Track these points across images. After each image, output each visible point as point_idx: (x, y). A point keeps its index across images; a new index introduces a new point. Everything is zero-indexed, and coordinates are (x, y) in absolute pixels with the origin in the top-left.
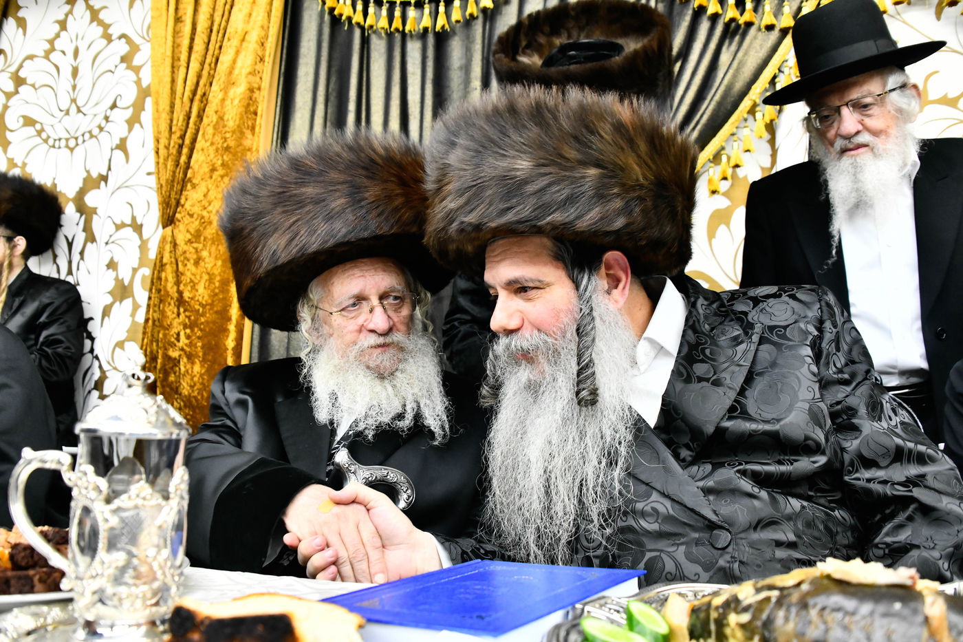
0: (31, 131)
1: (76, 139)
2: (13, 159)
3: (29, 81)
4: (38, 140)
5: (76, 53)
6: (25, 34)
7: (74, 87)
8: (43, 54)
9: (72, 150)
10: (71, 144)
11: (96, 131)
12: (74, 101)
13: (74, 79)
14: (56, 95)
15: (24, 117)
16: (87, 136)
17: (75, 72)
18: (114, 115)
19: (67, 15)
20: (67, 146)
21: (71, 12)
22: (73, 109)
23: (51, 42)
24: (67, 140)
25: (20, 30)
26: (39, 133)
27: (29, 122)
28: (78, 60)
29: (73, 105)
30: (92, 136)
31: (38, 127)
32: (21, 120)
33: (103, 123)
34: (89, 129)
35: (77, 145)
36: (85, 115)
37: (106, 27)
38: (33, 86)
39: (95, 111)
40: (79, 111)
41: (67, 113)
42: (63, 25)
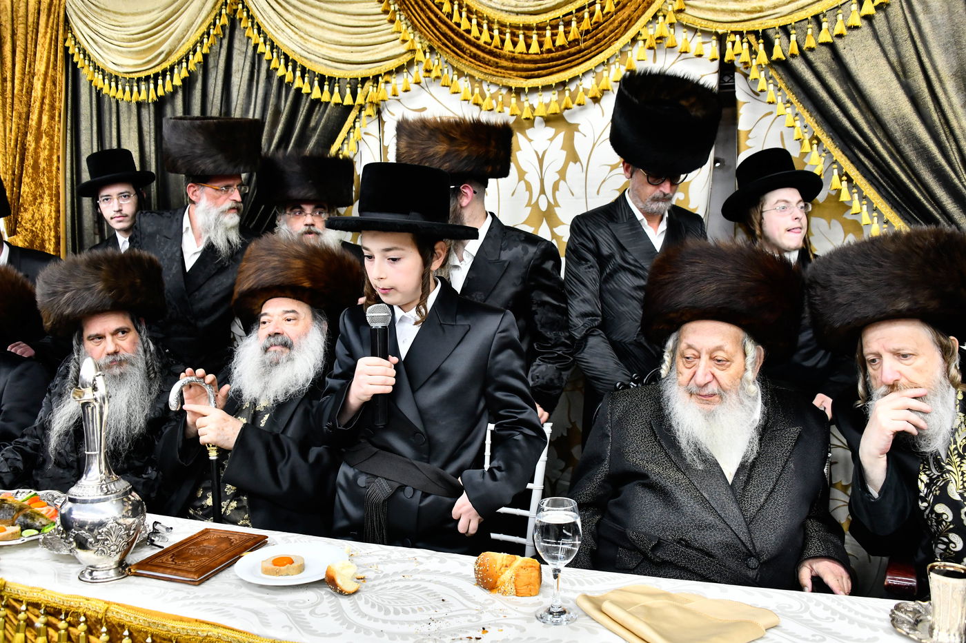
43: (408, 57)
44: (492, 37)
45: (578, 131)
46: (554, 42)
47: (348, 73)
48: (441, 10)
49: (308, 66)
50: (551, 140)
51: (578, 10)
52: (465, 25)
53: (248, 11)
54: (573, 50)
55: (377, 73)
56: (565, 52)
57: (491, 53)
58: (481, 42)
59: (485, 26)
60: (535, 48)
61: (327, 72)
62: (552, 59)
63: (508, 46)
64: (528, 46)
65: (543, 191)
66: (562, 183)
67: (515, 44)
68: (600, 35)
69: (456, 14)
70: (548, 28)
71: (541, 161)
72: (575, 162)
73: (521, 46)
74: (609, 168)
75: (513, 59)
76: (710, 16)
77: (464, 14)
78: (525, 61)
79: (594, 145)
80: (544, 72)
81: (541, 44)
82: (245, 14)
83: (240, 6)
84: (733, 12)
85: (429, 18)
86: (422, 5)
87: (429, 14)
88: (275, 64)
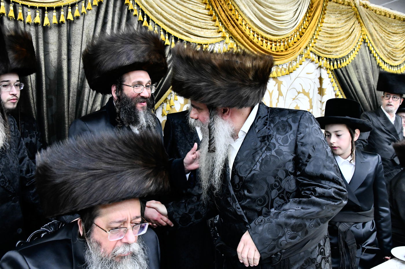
43: (221, 39)
45: (282, 84)
46: (280, 48)
47: (191, 39)
48: (238, 22)
49: (168, 30)
50: (274, 86)
51: (286, 38)
54: (286, 53)
55: (206, 43)
56: (283, 53)
59: (255, 35)
60: (273, 49)
62: (279, 55)
64: (271, 48)
70: (278, 42)
72: (281, 96)
74: (292, 99)
76: (320, 50)
77: (247, 28)
79: (288, 90)
81: (276, 49)
84: (325, 51)
85: (233, 25)
86: (230, 18)
87: (233, 23)
88: (145, 23)
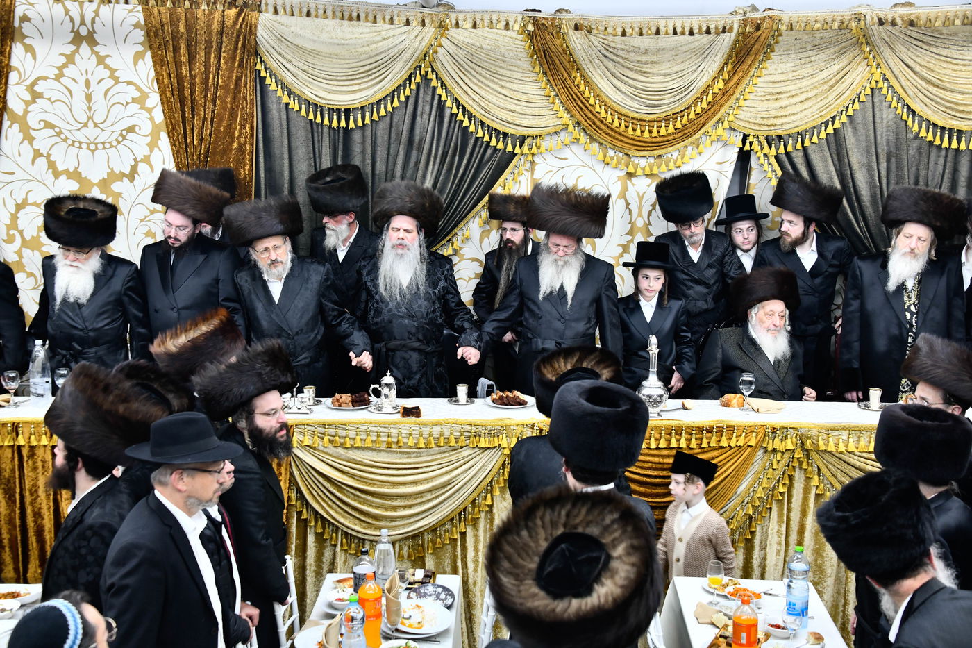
0: (51, 132)
1: (96, 144)
2: (39, 150)
3: (45, 96)
4: (58, 139)
5: (88, 83)
6: (34, 58)
7: (90, 108)
8: (54, 77)
9: (93, 151)
10: (93, 147)
11: (114, 143)
12: (90, 118)
13: (89, 103)
14: (70, 110)
15: (45, 121)
16: (107, 145)
17: (89, 98)
18: (130, 136)
19: (74, 53)
20: (88, 148)
21: (77, 51)
22: (91, 123)
23: (60, 69)
24: (88, 144)
25: (29, 54)
26: (59, 134)
27: (48, 125)
28: (90, 90)
29: (90, 122)
30: (112, 146)
31: (57, 130)
32: (42, 123)
33: (120, 139)
34: (109, 141)
35: (97, 149)
36: (103, 130)
37: (113, 71)
38: (49, 99)
39: (112, 129)
40: (96, 125)
41: (86, 125)
42: (70, 59)
44: (620, 125)
46: (658, 132)
47: (518, 132)
48: (588, 101)
49: (487, 122)
50: (649, 186)
51: (673, 115)
52: (603, 114)
53: (437, 74)
54: (670, 138)
56: (665, 139)
57: (620, 134)
58: (613, 127)
59: (616, 117)
60: (646, 134)
61: (502, 129)
62: (657, 142)
63: (630, 131)
64: (643, 132)
65: (640, 215)
66: (653, 211)
67: (634, 130)
68: (686, 131)
69: (597, 106)
70: (656, 123)
71: (641, 198)
73: (638, 132)
75: (634, 140)
76: (747, 125)
77: (603, 107)
78: (640, 141)
80: (651, 149)
81: (651, 132)
82: (435, 76)
83: (430, 70)
84: (760, 125)
85: (579, 106)
86: (575, 97)
87: (579, 103)
88: (460, 117)
